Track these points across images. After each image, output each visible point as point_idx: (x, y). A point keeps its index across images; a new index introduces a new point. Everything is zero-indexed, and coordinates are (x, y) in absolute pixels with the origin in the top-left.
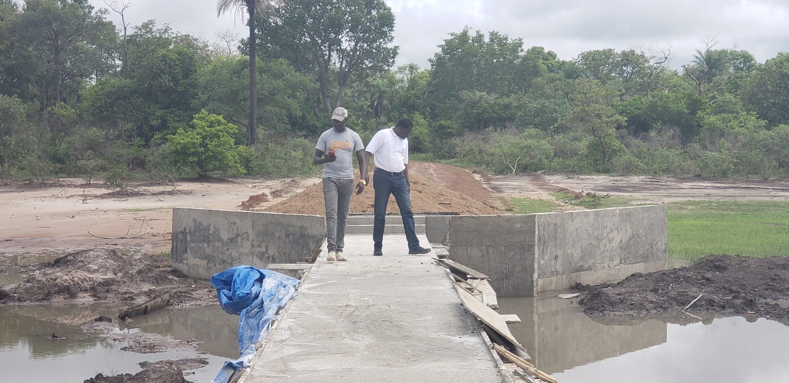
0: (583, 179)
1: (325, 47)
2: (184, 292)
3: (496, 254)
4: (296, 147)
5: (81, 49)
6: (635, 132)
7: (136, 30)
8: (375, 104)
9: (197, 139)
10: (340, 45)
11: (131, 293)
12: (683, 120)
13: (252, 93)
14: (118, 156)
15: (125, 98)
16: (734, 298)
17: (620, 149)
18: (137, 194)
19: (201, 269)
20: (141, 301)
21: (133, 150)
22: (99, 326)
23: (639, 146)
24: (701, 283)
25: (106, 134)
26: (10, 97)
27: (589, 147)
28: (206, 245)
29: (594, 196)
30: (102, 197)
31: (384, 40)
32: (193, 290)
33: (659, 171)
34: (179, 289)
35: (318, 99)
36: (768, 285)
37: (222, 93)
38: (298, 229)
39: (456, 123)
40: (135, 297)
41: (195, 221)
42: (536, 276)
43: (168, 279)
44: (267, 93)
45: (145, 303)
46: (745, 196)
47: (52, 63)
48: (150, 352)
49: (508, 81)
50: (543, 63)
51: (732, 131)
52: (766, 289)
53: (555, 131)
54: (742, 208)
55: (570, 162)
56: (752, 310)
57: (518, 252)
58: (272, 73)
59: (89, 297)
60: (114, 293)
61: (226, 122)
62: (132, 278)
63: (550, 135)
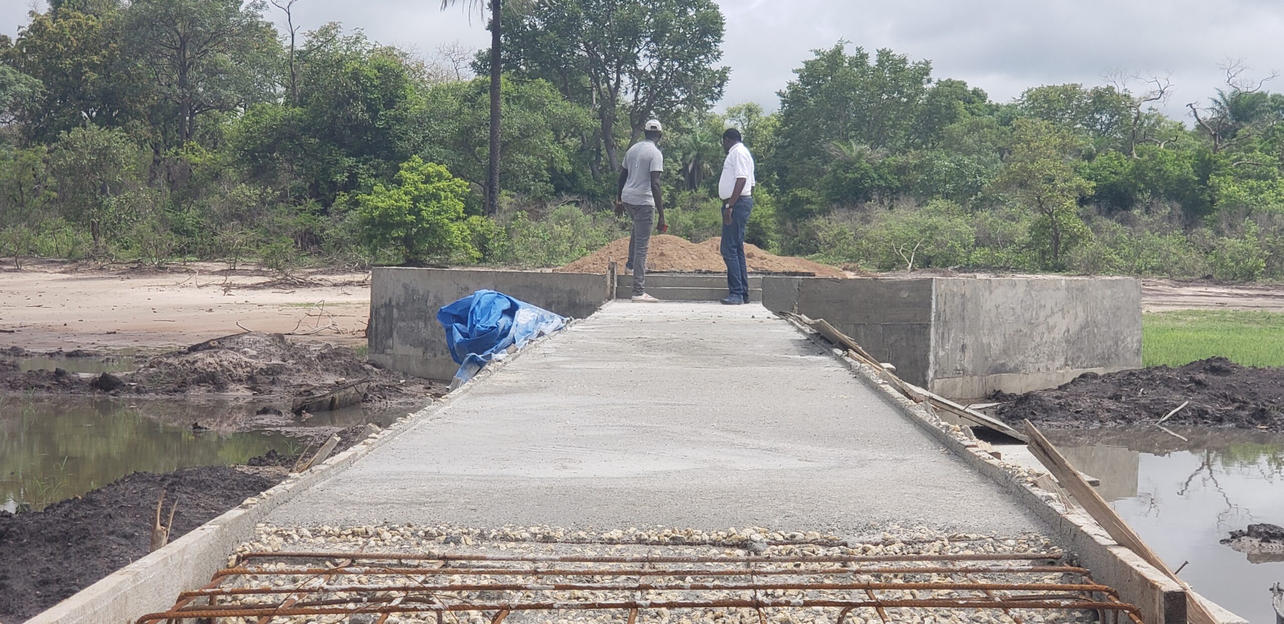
1: (611, 66)
2: (389, 387)
4: (560, 219)
5: (221, 66)
6: (1109, 209)
7: (310, 38)
8: (690, 167)
9: (405, 201)
10: (635, 64)
11: (308, 385)
12: (1187, 192)
13: (493, 132)
14: (280, 227)
15: (292, 137)
16: (1238, 408)
17: (1082, 233)
18: (308, 285)
19: (414, 363)
21: (302, 217)
22: (262, 420)
23: (1115, 231)
24: (1187, 388)
25: (262, 194)
26: (110, 131)
27: (1032, 230)
28: (421, 324)
30: (254, 287)
31: (706, 56)
32: (402, 385)
34: (382, 383)
35: (599, 149)
37: (446, 132)
38: (565, 295)
39: (819, 195)
40: (314, 391)
41: (405, 287)
42: (931, 373)
43: (364, 370)
44: (517, 133)
45: (330, 396)
47: (175, 87)
49: (907, 130)
50: (966, 108)
51: (1264, 208)
53: (977, 205)
54: (1273, 320)
55: (1001, 255)
56: (1264, 423)
57: (904, 336)
58: (525, 101)
59: (244, 390)
60: (283, 385)
61: (451, 176)
62: (309, 365)
63: (969, 211)
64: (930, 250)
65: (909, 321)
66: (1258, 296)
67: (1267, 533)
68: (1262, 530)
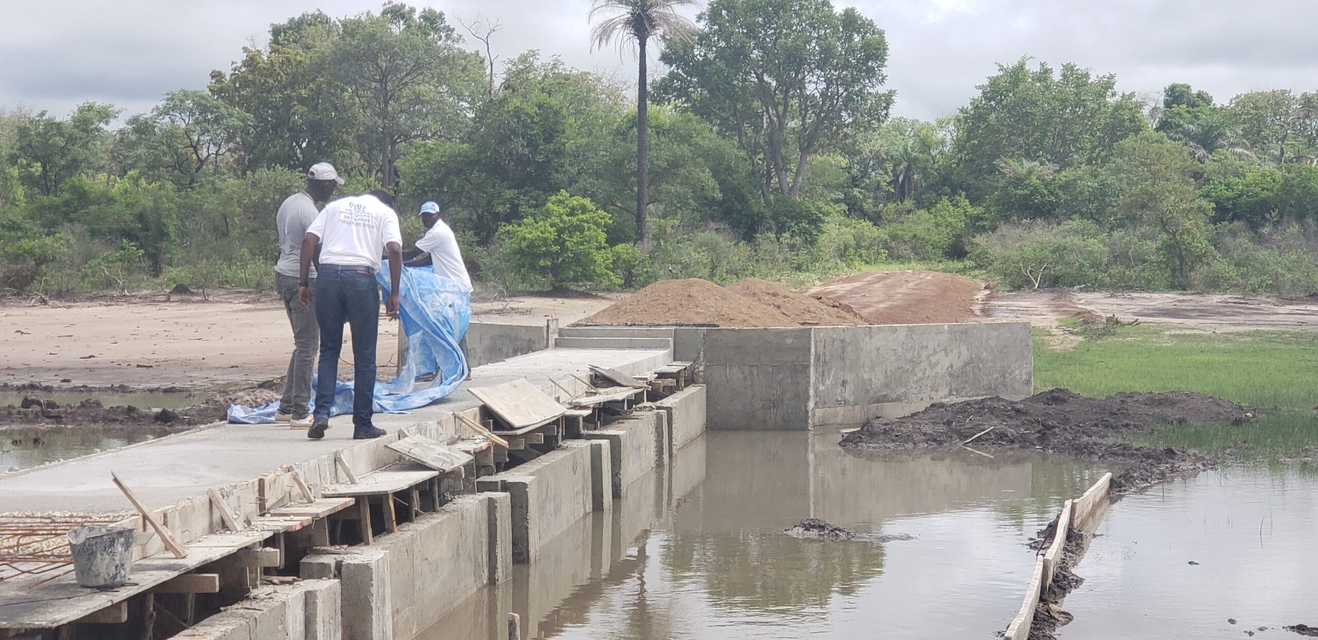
3: (761, 376)
4: (700, 246)
9: (550, 233)
10: (802, 89)
15: (459, 172)
17: (1205, 252)
27: (1162, 250)
29: (1117, 322)
31: (871, 81)
33: (1261, 287)
35: (769, 172)
37: (600, 163)
39: (990, 212)
42: (811, 405)
44: (665, 165)
47: (376, 118)
53: (1116, 225)
55: (1131, 273)
61: (596, 209)
63: (1107, 230)
64: (1058, 269)
65: (793, 362)
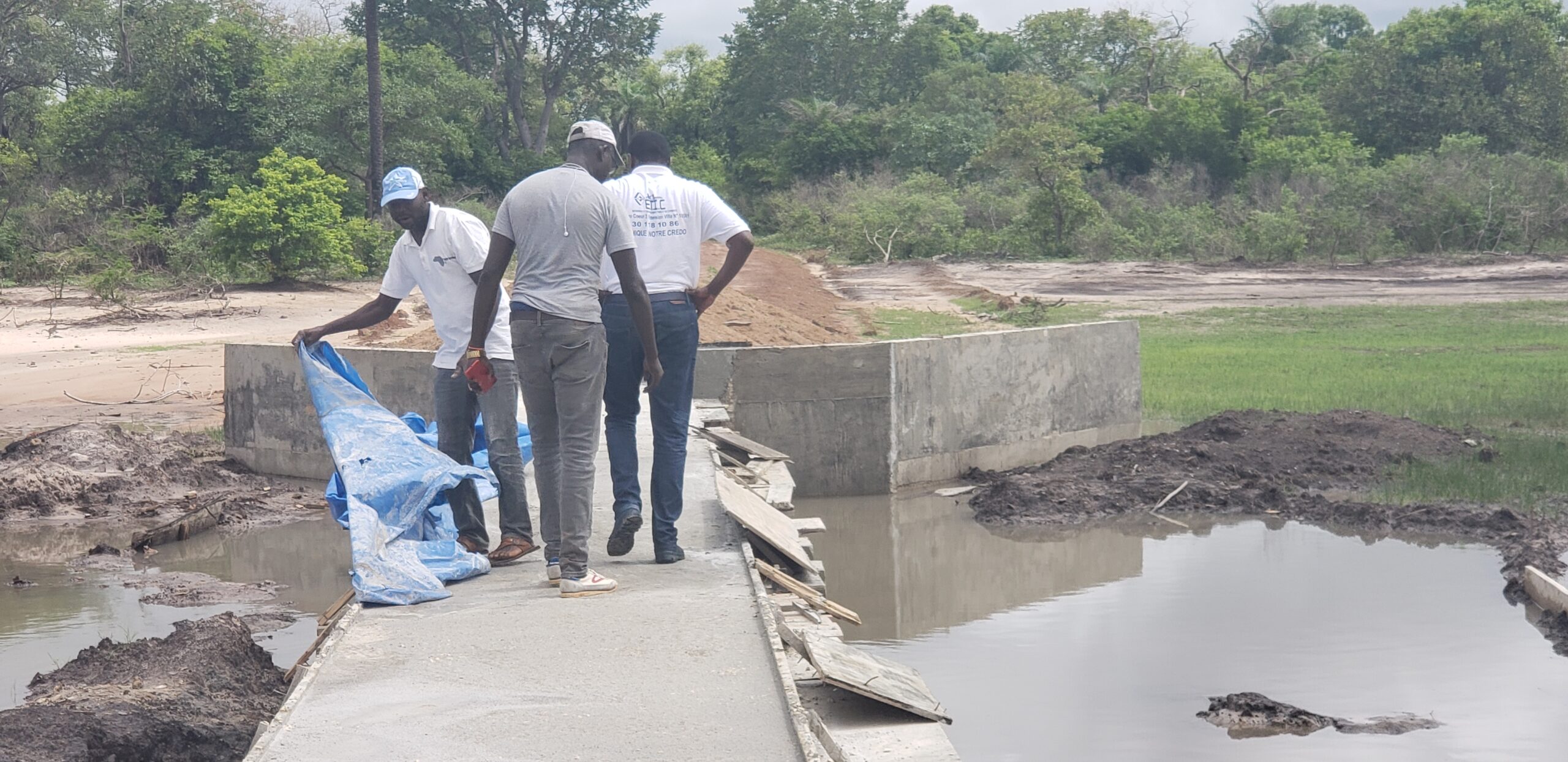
0: (1018, 270)
1: (516, 17)
2: (250, 500)
3: (819, 417)
5: (34, 30)
6: (1123, 175)
9: (268, 206)
10: (545, 14)
11: (151, 503)
12: (1215, 150)
13: (373, 115)
14: (114, 243)
15: (124, 128)
16: (1247, 486)
17: (1090, 209)
18: (153, 317)
19: (281, 458)
20: (169, 516)
21: (142, 230)
22: (96, 562)
23: (1129, 203)
24: (1188, 462)
25: (90, 199)
27: (1032, 208)
28: (288, 412)
29: (1036, 303)
30: (86, 324)
32: (265, 496)
33: (1166, 251)
34: (241, 495)
35: (506, 120)
36: (1313, 463)
37: (315, 114)
39: (778, 164)
40: (159, 510)
41: (266, 367)
42: (893, 455)
43: (220, 477)
44: (403, 114)
45: (178, 520)
46: (1323, 297)
48: (192, 605)
49: (880, 77)
50: (952, 39)
51: (1304, 170)
52: (1309, 470)
53: (967, 176)
54: (1314, 320)
55: (995, 238)
56: (1274, 507)
57: (859, 413)
58: (411, 74)
59: (74, 512)
60: (121, 503)
61: (324, 172)
62: (152, 476)
63: (956, 184)
64: (911, 235)
65: (865, 395)
66: (1298, 280)
67: (1248, 705)
68: (1242, 702)
